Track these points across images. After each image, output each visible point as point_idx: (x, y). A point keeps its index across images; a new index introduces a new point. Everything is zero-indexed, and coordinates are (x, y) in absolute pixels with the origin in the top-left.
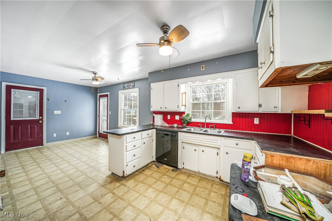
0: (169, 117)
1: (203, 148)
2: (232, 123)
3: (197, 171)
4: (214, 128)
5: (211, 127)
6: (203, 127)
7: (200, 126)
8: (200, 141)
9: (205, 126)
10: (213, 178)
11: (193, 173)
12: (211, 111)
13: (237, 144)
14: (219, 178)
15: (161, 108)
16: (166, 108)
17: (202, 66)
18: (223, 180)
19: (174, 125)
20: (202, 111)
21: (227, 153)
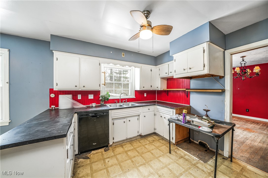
0: (79, 97)
1: (128, 119)
2: (135, 97)
3: (125, 138)
4: (126, 102)
5: (125, 102)
6: (118, 102)
7: (116, 102)
9: (120, 102)
10: (136, 138)
11: (122, 142)
12: (122, 89)
13: (149, 109)
14: (140, 135)
15: (76, 86)
16: (84, 87)
17: (123, 53)
18: (143, 134)
19: (90, 105)
20: (115, 90)
21: (145, 116)
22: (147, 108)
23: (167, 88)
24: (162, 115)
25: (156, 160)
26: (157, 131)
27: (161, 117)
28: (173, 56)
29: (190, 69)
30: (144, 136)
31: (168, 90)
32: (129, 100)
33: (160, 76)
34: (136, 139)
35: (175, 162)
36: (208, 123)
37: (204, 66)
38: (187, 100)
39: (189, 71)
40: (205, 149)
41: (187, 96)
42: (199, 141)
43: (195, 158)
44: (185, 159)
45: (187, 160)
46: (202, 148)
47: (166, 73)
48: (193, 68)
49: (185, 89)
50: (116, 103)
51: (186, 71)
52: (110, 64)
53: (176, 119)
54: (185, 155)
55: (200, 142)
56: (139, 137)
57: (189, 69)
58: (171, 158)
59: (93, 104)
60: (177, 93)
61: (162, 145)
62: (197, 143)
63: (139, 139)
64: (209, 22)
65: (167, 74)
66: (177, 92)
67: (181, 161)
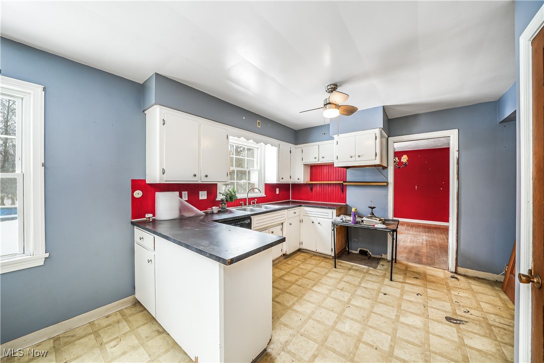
0: (203, 195)
1: (271, 230)
2: (265, 196)
5: (254, 203)
6: (245, 204)
8: (272, 221)
9: (247, 203)
10: (279, 259)
12: (245, 181)
13: (295, 213)
14: (283, 255)
15: (195, 175)
16: (206, 176)
17: (258, 121)
18: (288, 253)
19: (209, 210)
20: (237, 182)
21: (291, 224)
22: (291, 211)
23: (311, 181)
24: (313, 219)
25: (325, 277)
26: (304, 247)
27: (313, 222)
28: (334, 136)
29: (359, 156)
30: (290, 254)
31: (312, 184)
32: (260, 200)
33: (304, 161)
34: (280, 261)
35: (346, 274)
36: (380, 220)
37: (376, 155)
38: (342, 197)
39: (358, 159)
40: (367, 258)
41: (343, 191)
42: (359, 249)
43: (363, 266)
44: (354, 269)
45: (357, 270)
46: (363, 257)
47: (315, 158)
48: (362, 155)
49: (342, 182)
50: (242, 205)
51: (353, 159)
52: (249, 141)
53: (341, 221)
54: (353, 266)
55: (360, 251)
56: (282, 258)
57: (357, 156)
58: (340, 272)
59: (213, 208)
60: (327, 188)
61: (319, 261)
62: (356, 252)
63: (284, 261)
64: (383, 106)
65: (317, 160)
66: (327, 186)
67: (351, 272)
